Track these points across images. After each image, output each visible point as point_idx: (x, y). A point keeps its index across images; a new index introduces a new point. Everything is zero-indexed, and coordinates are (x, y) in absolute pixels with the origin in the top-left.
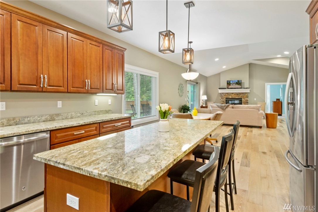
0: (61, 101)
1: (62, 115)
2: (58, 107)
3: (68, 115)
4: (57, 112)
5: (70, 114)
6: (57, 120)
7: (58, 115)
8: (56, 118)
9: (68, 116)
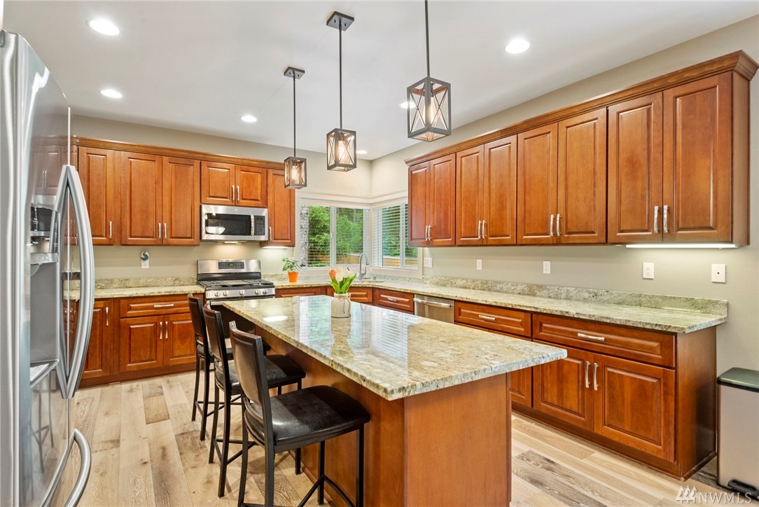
0: (549, 262)
1: (549, 290)
2: (545, 272)
3: (560, 291)
4: (540, 282)
5: (564, 288)
6: (539, 296)
7: (541, 287)
8: (538, 293)
9: (561, 294)
